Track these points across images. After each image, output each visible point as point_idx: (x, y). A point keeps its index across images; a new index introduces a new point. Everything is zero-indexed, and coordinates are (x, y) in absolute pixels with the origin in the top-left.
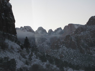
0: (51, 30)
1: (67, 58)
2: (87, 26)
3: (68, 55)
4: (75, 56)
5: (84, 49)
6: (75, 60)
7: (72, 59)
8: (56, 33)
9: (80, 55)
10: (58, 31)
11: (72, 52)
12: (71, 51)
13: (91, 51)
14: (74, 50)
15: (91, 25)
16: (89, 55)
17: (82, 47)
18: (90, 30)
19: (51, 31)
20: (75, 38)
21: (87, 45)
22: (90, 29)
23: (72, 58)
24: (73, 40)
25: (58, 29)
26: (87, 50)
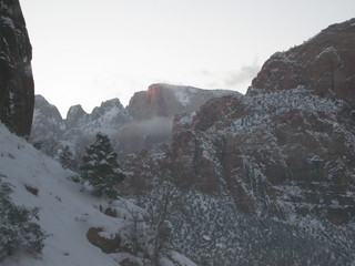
0: (79, 107)
1: (186, 235)
2: (257, 93)
3: (189, 221)
4: (218, 228)
5: (252, 193)
6: (221, 245)
7: (207, 238)
8: (100, 120)
9: (240, 221)
10: (108, 113)
11: (205, 208)
12: (199, 205)
13: (279, 202)
14: (213, 200)
15: (273, 90)
16: (276, 219)
17: (244, 185)
18: (272, 109)
19: (77, 112)
20: (215, 144)
21: (264, 177)
22: (270, 107)
23: (206, 234)
24: (205, 155)
25: (107, 105)
26: (263, 196)
